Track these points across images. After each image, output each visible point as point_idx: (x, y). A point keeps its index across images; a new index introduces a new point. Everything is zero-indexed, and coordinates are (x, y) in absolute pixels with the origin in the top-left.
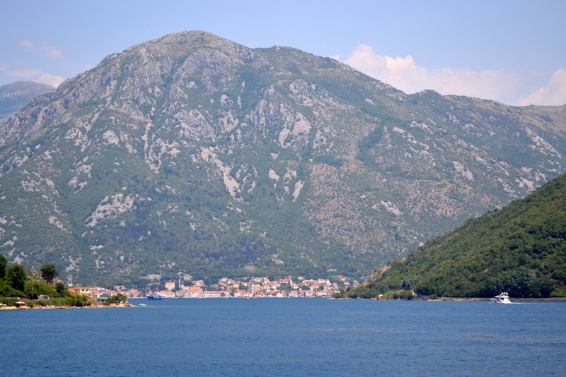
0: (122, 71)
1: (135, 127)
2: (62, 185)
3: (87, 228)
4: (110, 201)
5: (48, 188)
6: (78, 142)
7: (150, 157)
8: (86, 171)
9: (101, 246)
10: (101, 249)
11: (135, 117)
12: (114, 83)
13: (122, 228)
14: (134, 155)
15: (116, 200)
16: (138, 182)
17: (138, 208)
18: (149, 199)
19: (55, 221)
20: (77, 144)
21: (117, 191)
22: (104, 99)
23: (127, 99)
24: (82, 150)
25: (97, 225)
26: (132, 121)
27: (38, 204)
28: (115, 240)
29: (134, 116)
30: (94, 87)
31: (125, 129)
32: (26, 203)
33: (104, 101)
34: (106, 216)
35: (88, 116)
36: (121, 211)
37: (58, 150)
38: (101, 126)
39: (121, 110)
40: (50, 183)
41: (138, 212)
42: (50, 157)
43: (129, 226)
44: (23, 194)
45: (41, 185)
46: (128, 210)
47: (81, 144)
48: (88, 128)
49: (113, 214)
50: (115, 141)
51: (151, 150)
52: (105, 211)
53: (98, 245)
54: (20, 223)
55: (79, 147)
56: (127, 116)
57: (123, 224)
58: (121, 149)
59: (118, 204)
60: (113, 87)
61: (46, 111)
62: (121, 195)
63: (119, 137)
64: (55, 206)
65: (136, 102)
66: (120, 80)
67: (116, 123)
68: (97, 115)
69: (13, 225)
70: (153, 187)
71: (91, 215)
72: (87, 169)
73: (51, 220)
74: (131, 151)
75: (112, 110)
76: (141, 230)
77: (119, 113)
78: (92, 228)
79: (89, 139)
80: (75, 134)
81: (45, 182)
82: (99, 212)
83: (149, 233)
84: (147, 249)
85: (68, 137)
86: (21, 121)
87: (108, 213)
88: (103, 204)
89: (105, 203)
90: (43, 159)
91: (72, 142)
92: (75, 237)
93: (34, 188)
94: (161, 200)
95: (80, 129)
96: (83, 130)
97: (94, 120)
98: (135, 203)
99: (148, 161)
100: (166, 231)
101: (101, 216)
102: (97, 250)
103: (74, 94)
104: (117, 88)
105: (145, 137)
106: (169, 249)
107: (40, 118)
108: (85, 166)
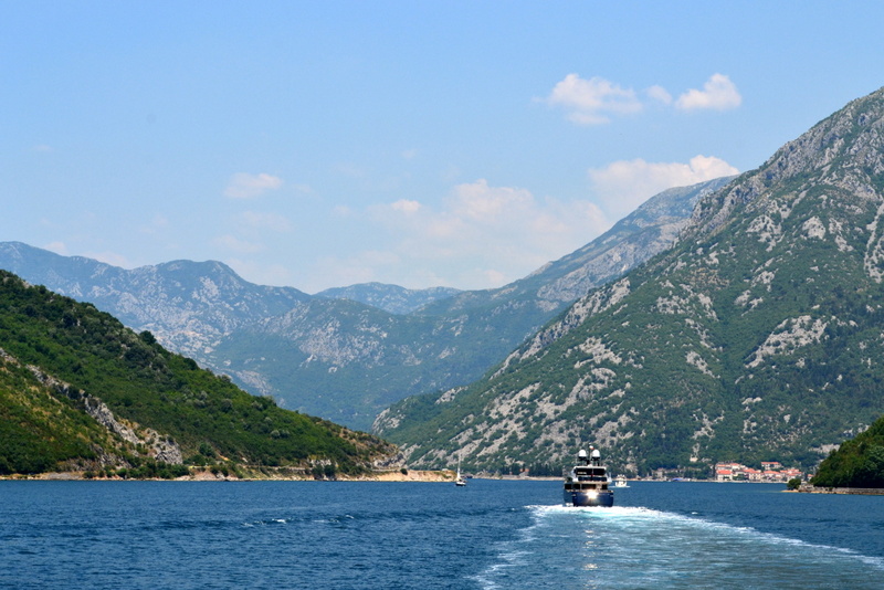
0: (855, 123)
1: (859, 211)
2: (725, 304)
3: (745, 370)
4: (789, 328)
5: (701, 308)
6: (764, 236)
7: (874, 258)
8: (765, 281)
9: (759, 399)
10: (756, 404)
11: (863, 195)
12: (839, 143)
13: (798, 370)
14: (847, 254)
15: (797, 326)
16: (840, 296)
17: (831, 338)
18: (853, 323)
19: (696, 359)
20: (763, 240)
21: (802, 312)
22: (819, 169)
23: (853, 167)
24: (769, 249)
25: (761, 365)
26: (856, 200)
27: (676, 333)
28: (782, 389)
29: (861, 193)
30: (810, 151)
31: (840, 213)
32: (658, 332)
33: (819, 172)
34: (777, 351)
35: (790, 197)
36: (803, 342)
37: (731, 249)
38: (803, 211)
39: (841, 185)
40: (705, 300)
41: (829, 344)
42: (716, 261)
43: (810, 367)
44: (657, 318)
45: (690, 304)
46: (815, 341)
47: (768, 240)
48: (785, 215)
49: (790, 347)
50: (819, 233)
51: (879, 246)
52: (778, 343)
53: (754, 398)
54: (641, 362)
55: (766, 245)
56: (849, 193)
57: (801, 363)
58: (829, 244)
59: (800, 332)
60: (835, 150)
61: (738, 192)
62: (807, 318)
63: (827, 227)
64: (704, 336)
65: (869, 171)
66: (849, 138)
67: (828, 204)
68: (803, 195)
69: (630, 365)
70: (863, 305)
71: (756, 349)
72: (766, 277)
73: (690, 358)
74: (842, 248)
75: (826, 185)
76: (828, 373)
77: (836, 189)
78: (751, 371)
79: (783, 231)
80: (762, 225)
81: (697, 299)
82: (768, 345)
83: (840, 377)
84: (830, 404)
85: (750, 230)
86: (703, 209)
87: (782, 346)
88: (777, 333)
89: (781, 331)
90: (704, 265)
91: (756, 236)
92: (723, 383)
93: (675, 308)
94: (871, 324)
95: (773, 216)
96: (777, 218)
97: (797, 201)
98: (827, 331)
99: (869, 264)
100: (869, 375)
101: (770, 350)
102: (750, 405)
103: (780, 164)
104: (842, 150)
105: (872, 227)
106: (866, 404)
107: (727, 203)
108: (765, 274)
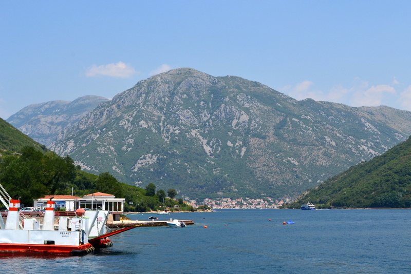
0: (148, 89)
1: (156, 119)
2: (118, 149)
3: (133, 172)
4: (145, 158)
5: (111, 151)
6: (126, 127)
7: (164, 135)
8: (131, 142)
9: (140, 182)
10: (141, 183)
11: (156, 113)
12: (144, 96)
13: (152, 172)
14: (156, 133)
15: (147, 158)
16: (158, 147)
17: (159, 161)
18: (165, 157)
19: (116, 168)
20: (125, 128)
21: (148, 153)
22: (138, 104)
23: (151, 104)
24: (128, 131)
25: (138, 171)
26: (154, 115)
27: (107, 160)
28: (148, 178)
29: (155, 113)
30: (133, 98)
31: (151, 120)
32: (100, 159)
33: (139, 105)
34: (142, 166)
35: (131, 113)
36: (151, 163)
37: (116, 131)
38: (137, 118)
39: (148, 110)
40: (112, 148)
41: (159, 164)
42: (111, 135)
43: (155, 171)
44: (98, 154)
45: (108, 150)
46: (154, 163)
47: (127, 128)
48: (131, 119)
49: (146, 165)
50: (146, 126)
51: (165, 131)
52: (142, 163)
53: (139, 181)
54: (97, 170)
55: (127, 129)
56: (151, 113)
57: (152, 170)
58: (149, 130)
59: (149, 160)
60: (143, 98)
61: (108, 110)
62: (150, 155)
63: (148, 124)
64: (116, 161)
65: (156, 105)
66: (147, 94)
67: (146, 116)
68: (135, 113)
69: (94, 171)
70: (167, 151)
71: (134, 165)
72: (131, 141)
73: (114, 168)
74: (154, 131)
75: (143, 110)
76: (161, 173)
77: (147, 111)
78: (135, 172)
79: (131, 125)
80: (124, 123)
81: (110, 148)
82: (139, 164)
83: (166, 175)
84: (165, 183)
85: (120, 124)
86: (94, 116)
87: (144, 164)
88: (141, 160)
89: (142, 159)
90: (108, 136)
91: (123, 127)
92: (127, 177)
93: (104, 151)
94: (171, 157)
95: (127, 120)
96: (128, 120)
97: (134, 115)
98: (158, 159)
99: (163, 137)
100: (175, 174)
101: (140, 166)
102: (138, 184)
103: (122, 102)
104: (146, 98)
105: (161, 124)
106: (177, 183)
107: (105, 114)
108: (130, 140)
